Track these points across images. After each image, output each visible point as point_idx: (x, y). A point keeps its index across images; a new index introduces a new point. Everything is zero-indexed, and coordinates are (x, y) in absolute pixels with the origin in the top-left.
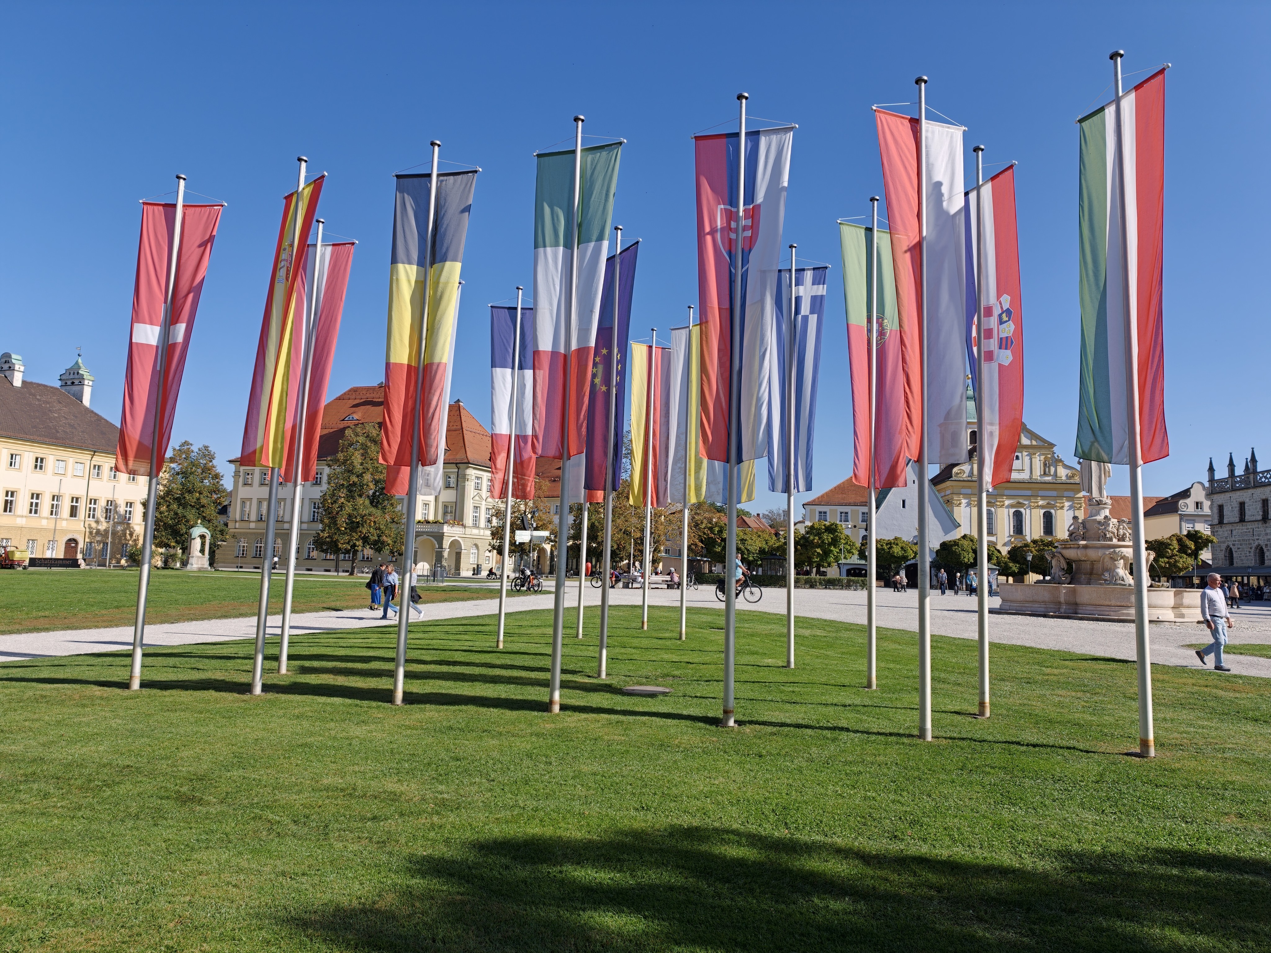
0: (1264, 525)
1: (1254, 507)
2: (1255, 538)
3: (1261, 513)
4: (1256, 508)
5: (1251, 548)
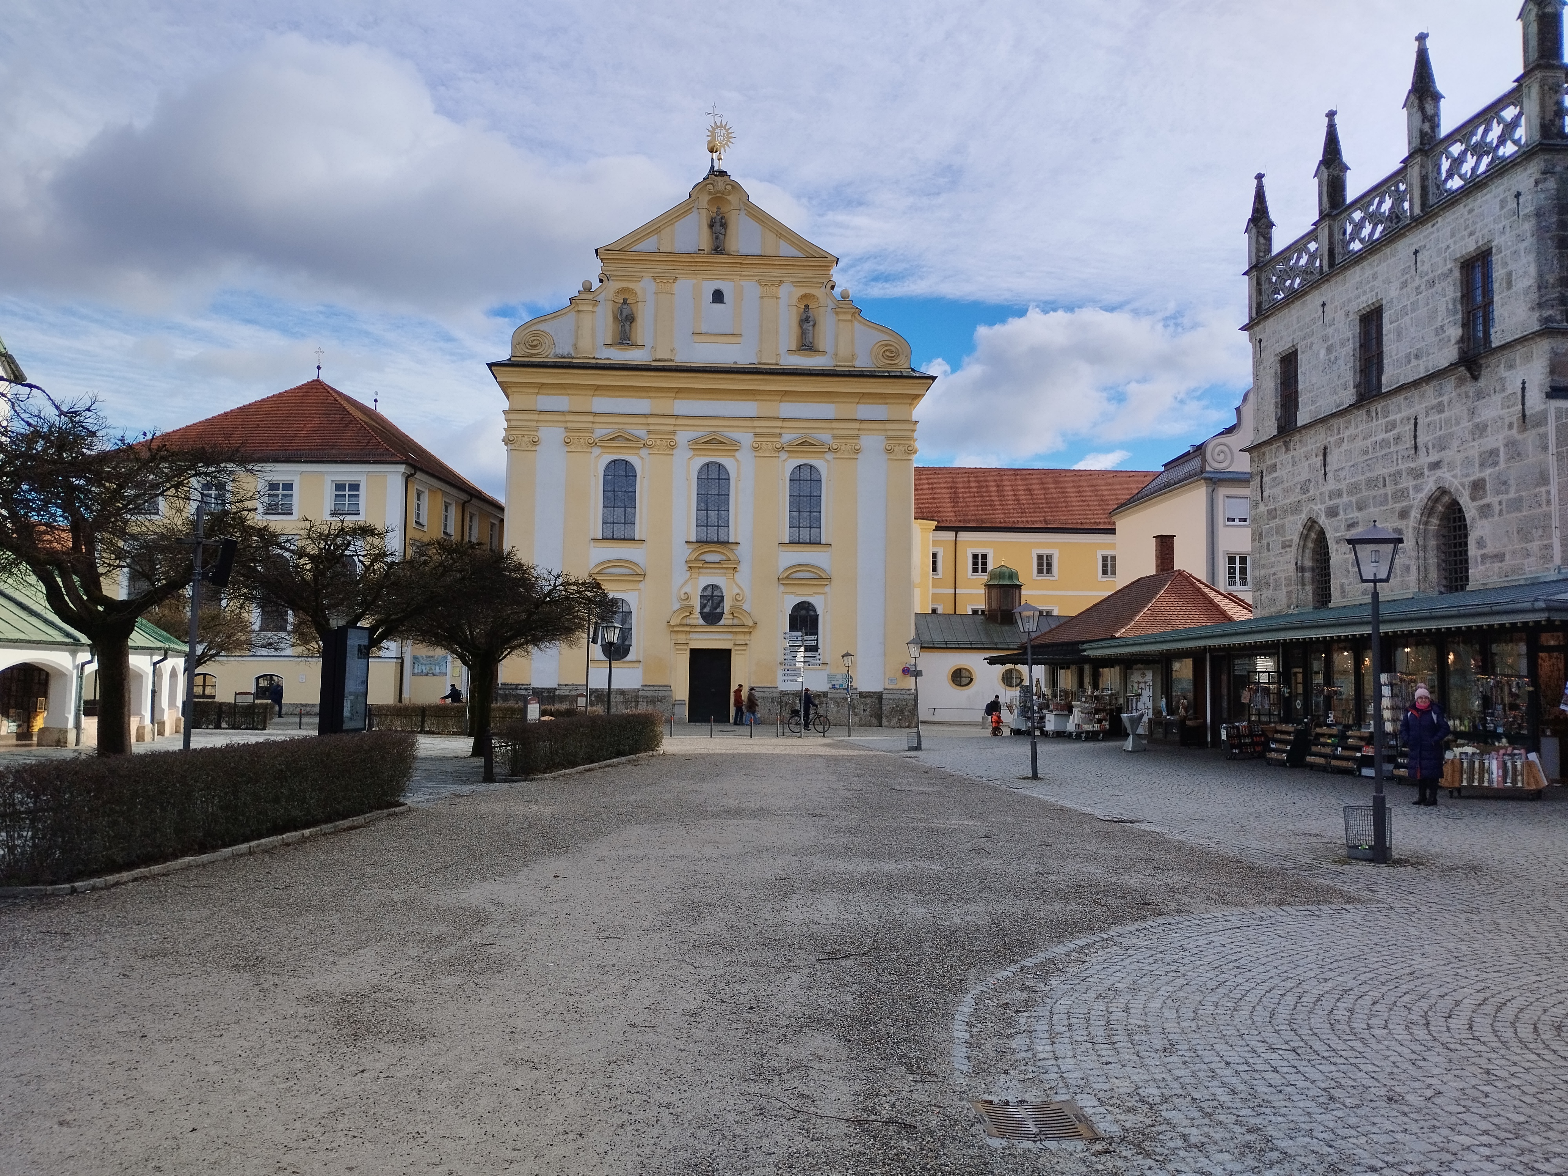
0: (1470, 388)
1: (1423, 311)
2: (1424, 460)
3: (1455, 332)
4: (1433, 314)
5: (1404, 514)
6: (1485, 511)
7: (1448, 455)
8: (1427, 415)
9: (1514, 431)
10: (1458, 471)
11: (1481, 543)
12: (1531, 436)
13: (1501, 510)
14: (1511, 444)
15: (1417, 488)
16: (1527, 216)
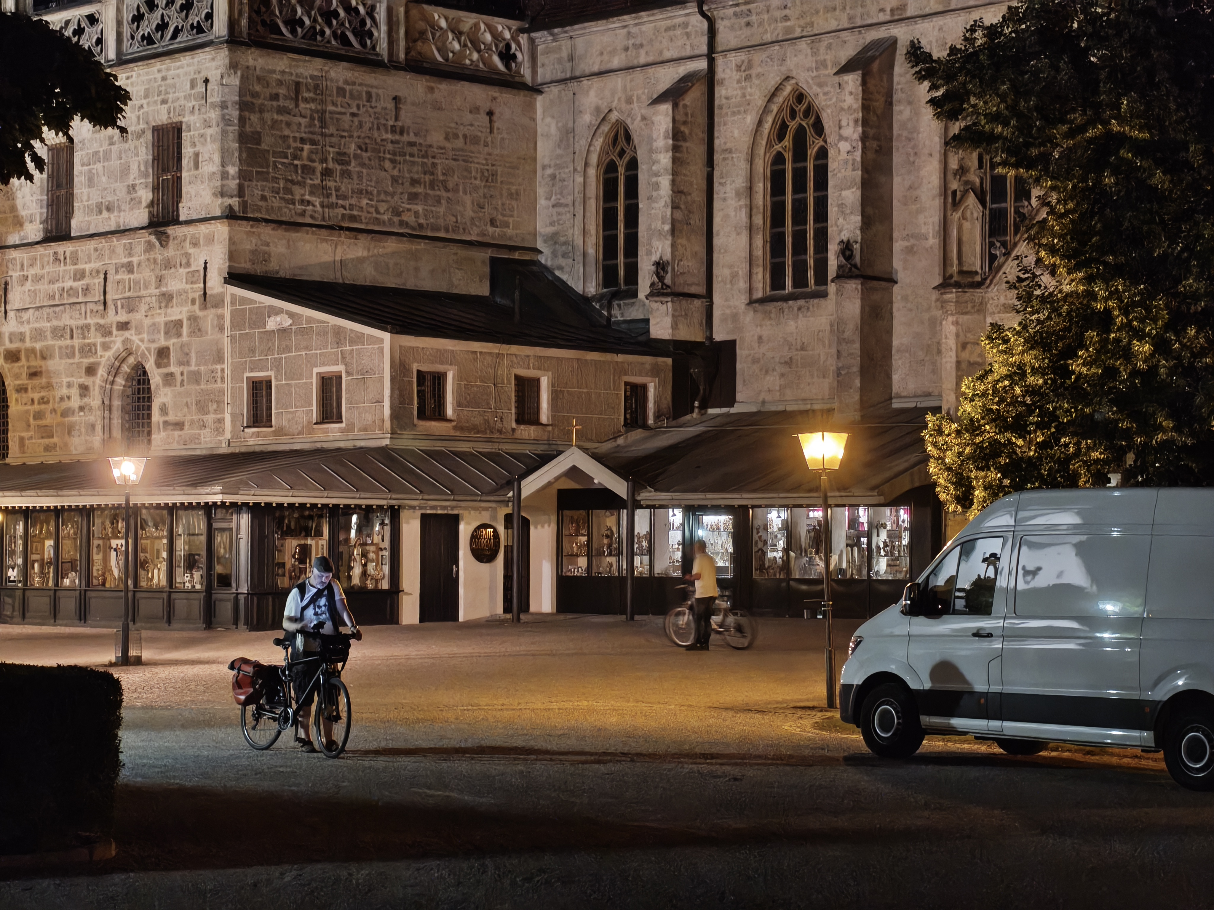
6: (169, 379)
7: (137, 317)
8: (117, 272)
9: (196, 307)
10: (145, 336)
11: (164, 410)
12: (211, 313)
13: (183, 381)
14: (193, 319)
15: (106, 347)
16: (213, 106)
